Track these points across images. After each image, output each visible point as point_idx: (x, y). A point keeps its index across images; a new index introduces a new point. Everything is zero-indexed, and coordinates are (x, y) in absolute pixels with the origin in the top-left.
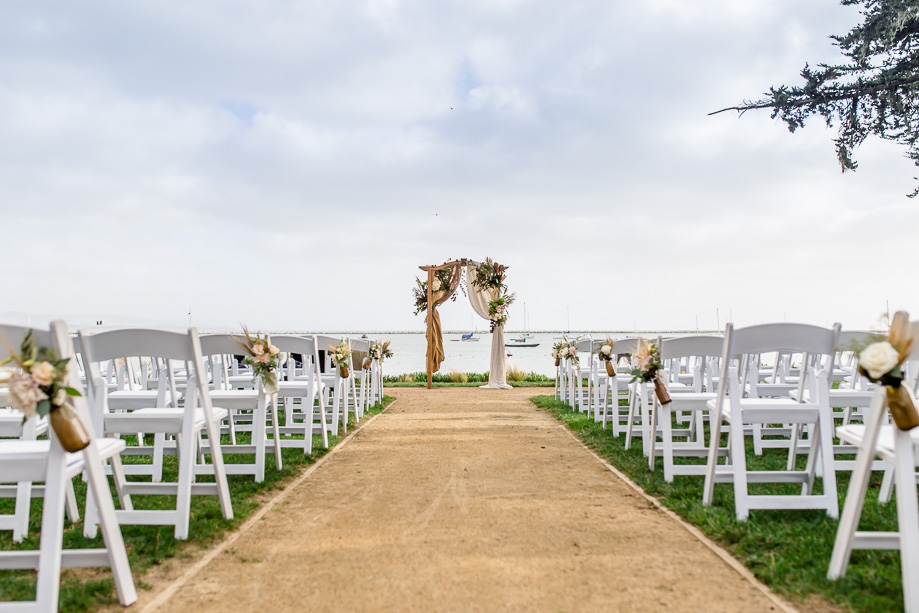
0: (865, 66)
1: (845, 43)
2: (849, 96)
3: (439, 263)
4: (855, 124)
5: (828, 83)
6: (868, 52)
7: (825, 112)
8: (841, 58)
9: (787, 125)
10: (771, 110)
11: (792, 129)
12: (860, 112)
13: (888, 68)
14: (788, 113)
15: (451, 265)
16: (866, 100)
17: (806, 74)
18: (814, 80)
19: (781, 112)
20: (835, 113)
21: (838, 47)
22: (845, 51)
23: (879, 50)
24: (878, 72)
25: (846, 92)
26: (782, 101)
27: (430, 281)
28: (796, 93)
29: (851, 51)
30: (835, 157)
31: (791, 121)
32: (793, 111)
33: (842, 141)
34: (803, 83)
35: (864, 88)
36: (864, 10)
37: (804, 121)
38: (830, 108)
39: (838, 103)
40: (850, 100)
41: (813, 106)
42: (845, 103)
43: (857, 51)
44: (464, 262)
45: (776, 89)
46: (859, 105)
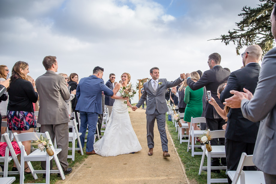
0: (243, 30)
1: (239, 25)
3: (142, 79)
4: (240, 44)
5: (234, 34)
6: (243, 27)
7: (234, 41)
8: (237, 28)
9: (225, 43)
10: (221, 40)
11: (226, 45)
12: (241, 41)
13: (249, 30)
14: (225, 41)
15: (144, 79)
16: (243, 39)
17: (229, 32)
18: (231, 34)
19: (224, 41)
20: (236, 42)
21: (237, 26)
22: (238, 27)
23: (246, 26)
24: (246, 31)
25: (238, 36)
26: (224, 38)
27: (140, 83)
28: (227, 36)
29: (240, 27)
30: (236, 52)
31: (226, 43)
32: (227, 40)
33: (237, 48)
34: (229, 34)
35: (243, 36)
36: (243, 17)
37: (229, 43)
38: (235, 40)
39: (237, 39)
40: (240, 38)
41: (231, 39)
42: (238, 39)
43: (241, 27)
44: (147, 79)
45: (223, 35)
46: (241, 40)
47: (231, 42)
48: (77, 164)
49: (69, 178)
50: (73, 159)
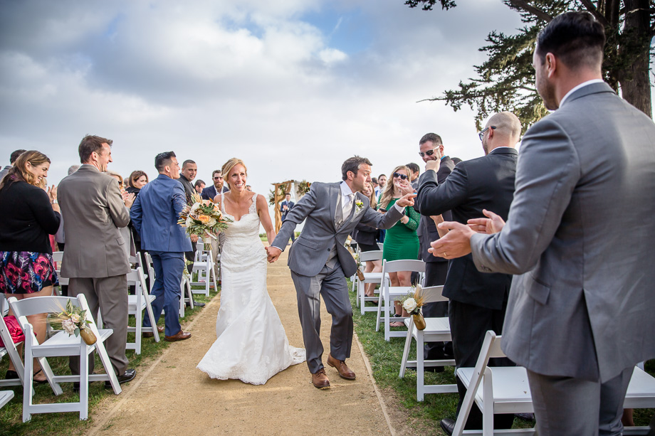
0: (489, 81)
1: (480, 69)
2: (482, 96)
3: (281, 182)
4: (484, 110)
5: (471, 89)
6: (490, 75)
7: (470, 103)
8: (477, 76)
9: (453, 108)
10: (445, 101)
11: (455, 111)
12: (486, 104)
13: (500, 81)
14: (453, 103)
15: (287, 183)
16: (489, 98)
17: (461, 85)
18: (465, 88)
19: (450, 102)
20: (475, 104)
21: (476, 72)
22: (480, 74)
23: (495, 73)
24: (495, 83)
25: (480, 94)
26: (450, 97)
27: (276, 190)
28: (457, 93)
29: (482, 74)
30: (475, 125)
31: (455, 107)
32: (456, 102)
33: (477, 117)
34: (460, 89)
35: (488, 92)
36: (489, 53)
37: (461, 107)
38: (472, 101)
39: (476, 99)
40: (482, 98)
41: (465, 100)
42: (480, 99)
43: (485, 74)
44: (292, 181)
45: (448, 91)
46: (486, 100)
47: (465, 106)
48: (147, 360)
49: (129, 390)
50: (138, 351)
